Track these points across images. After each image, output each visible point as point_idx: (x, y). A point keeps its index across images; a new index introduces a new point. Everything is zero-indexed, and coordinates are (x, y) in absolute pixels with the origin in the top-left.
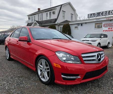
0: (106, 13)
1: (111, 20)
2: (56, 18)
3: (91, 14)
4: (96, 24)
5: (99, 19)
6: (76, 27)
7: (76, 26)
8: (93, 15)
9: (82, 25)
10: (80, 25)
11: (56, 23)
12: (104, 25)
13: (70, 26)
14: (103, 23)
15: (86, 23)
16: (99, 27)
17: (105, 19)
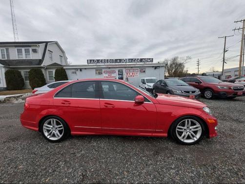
0: (105, 61)
1: (109, 68)
2: (41, 58)
3: (91, 60)
4: (96, 70)
5: (100, 66)
6: (73, 73)
7: (74, 71)
8: (92, 61)
9: (81, 70)
10: (79, 70)
11: (42, 65)
12: (104, 71)
13: (66, 70)
14: (103, 70)
15: (85, 69)
16: (100, 73)
17: (105, 67)
